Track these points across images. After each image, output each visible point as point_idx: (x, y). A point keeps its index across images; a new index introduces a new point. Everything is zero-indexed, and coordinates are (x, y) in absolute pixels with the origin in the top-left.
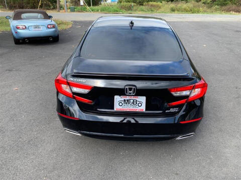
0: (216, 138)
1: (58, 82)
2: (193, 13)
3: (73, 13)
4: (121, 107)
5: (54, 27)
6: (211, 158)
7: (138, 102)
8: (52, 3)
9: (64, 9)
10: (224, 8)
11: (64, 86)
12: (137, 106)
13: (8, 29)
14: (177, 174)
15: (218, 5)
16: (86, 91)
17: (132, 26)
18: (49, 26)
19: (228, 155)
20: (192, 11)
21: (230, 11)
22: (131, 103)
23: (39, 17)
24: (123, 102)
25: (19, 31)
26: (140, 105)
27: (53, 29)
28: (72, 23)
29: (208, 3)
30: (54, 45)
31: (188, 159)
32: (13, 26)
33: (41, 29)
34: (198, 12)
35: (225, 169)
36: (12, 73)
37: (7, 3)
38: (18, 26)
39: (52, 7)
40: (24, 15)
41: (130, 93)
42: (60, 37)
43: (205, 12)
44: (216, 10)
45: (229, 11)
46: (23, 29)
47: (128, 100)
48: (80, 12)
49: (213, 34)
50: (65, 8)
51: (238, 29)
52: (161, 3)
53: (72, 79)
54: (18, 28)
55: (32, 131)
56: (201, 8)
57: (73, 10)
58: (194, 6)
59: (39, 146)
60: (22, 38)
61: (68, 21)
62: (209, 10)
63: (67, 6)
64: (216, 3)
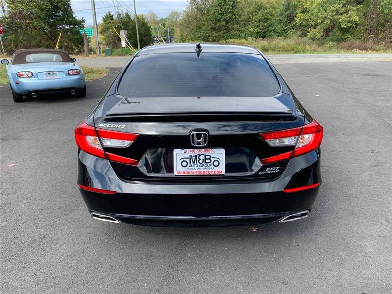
0: (346, 225)
1: (81, 133)
2: (296, 53)
3: (109, 58)
4: (185, 169)
5: (78, 73)
6: (341, 257)
7: (213, 160)
8: (76, 45)
9: (95, 53)
10: (342, 44)
11: (90, 139)
12: (212, 166)
13: (5, 81)
14: (285, 283)
15: (333, 41)
16: (126, 144)
17: (200, 51)
18: (71, 73)
19: (368, 250)
20: (294, 50)
21: (353, 49)
22: (201, 161)
23: (54, 60)
24: (188, 160)
25: (21, 80)
26: (216, 163)
27: (77, 77)
28: (108, 70)
29: (318, 39)
30: (78, 102)
31: (303, 258)
32: (12, 74)
33: (58, 77)
34: (303, 52)
35: (365, 272)
36: (6, 143)
37: (4, 46)
38: (21, 73)
39: (77, 50)
40: (30, 57)
41: (199, 143)
42: (88, 90)
43: (314, 51)
44: (331, 48)
45: (350, 48)
46: (29, 77)
47: (196, 157)
48: (120, 55)
49: (330, 80)
50: (98, 51)
51: (367, 72)
52: (247, 40)
53: (102, 125)
54: (20, 76)
55: (37, 227)
56: (307, 46)
57: (109, 53)
58: (297, 43)
59: (47, 250)
60: (25, 91)
61: (101, 69)
62: (319, 49)
63: (100, 48)
64: (330, 38)
